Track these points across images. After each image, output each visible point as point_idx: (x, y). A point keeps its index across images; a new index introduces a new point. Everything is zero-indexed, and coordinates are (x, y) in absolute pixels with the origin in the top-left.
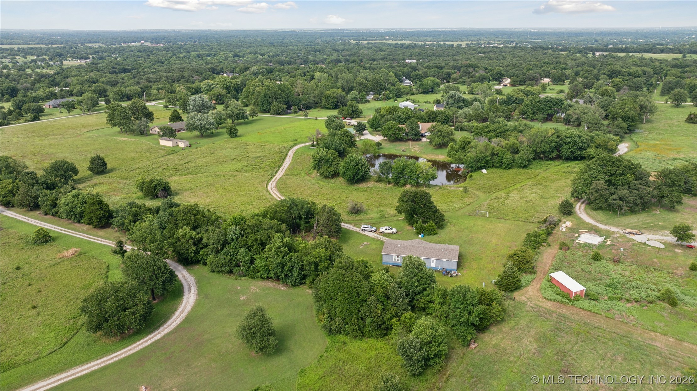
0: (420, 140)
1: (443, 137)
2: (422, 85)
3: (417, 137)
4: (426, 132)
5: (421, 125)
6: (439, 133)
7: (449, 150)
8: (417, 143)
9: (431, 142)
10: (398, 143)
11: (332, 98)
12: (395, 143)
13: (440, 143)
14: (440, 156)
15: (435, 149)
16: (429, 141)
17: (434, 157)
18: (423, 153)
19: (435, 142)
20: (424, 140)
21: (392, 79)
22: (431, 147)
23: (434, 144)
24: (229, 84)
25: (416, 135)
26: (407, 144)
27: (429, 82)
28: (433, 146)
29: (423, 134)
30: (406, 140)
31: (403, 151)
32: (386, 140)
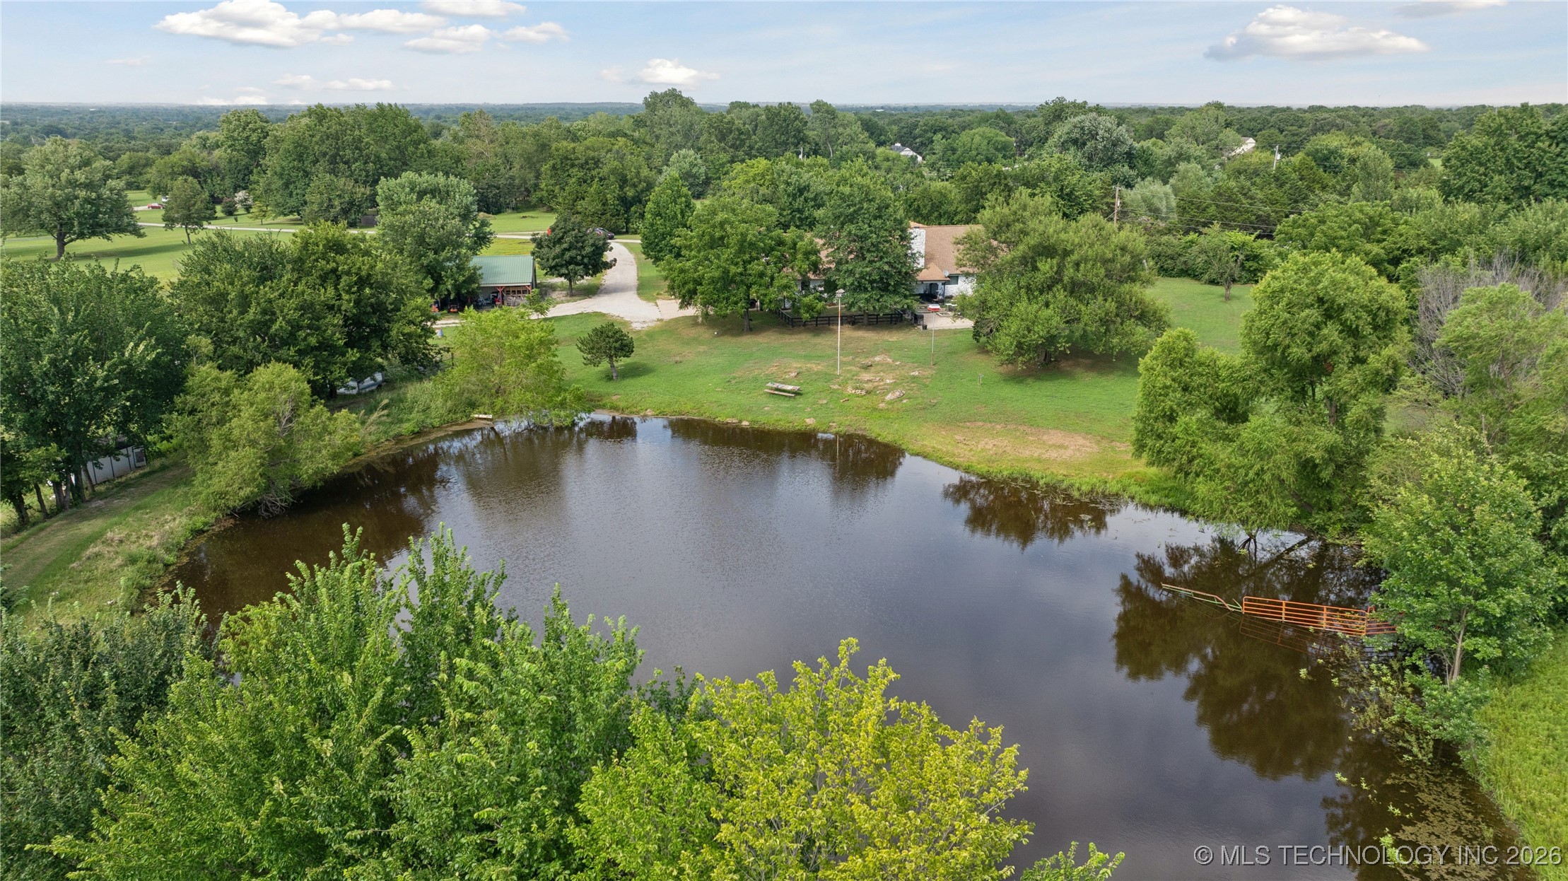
0: (917, 319)
1: (1075, 289)
2: (954, 150)
3: (893, 303)
4: (953, 279)
5: (920, 237)
6: (1046, 267)
7: (1152, 397)
8: (893, 337)
9: (982, 337)
10: (768, 340)
11: (582, 166)
12: (747, 340)
13: (1052, 339)
14: (1055, 437)
15: (1017, 378)
16: (968, 324)
17: (1004, 443)
18: (924, 410)
19: (1014, 326)
20: (940, 321)
21: (848, 131)
22: (987, 367)
23: (1004, 341)
24: (254, 137)
25: (884, 286)
26: (821, 342)
27: (977, 139)
28: (996, 359)
29: (933, 286)
30: (821, 323)
31: (778, 393)
32: (693, 321)
